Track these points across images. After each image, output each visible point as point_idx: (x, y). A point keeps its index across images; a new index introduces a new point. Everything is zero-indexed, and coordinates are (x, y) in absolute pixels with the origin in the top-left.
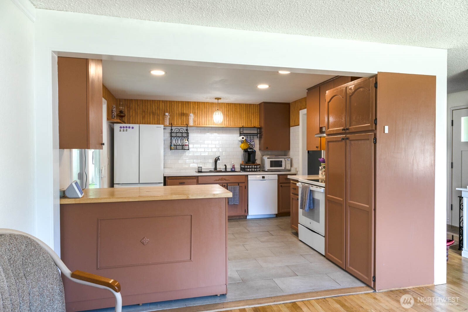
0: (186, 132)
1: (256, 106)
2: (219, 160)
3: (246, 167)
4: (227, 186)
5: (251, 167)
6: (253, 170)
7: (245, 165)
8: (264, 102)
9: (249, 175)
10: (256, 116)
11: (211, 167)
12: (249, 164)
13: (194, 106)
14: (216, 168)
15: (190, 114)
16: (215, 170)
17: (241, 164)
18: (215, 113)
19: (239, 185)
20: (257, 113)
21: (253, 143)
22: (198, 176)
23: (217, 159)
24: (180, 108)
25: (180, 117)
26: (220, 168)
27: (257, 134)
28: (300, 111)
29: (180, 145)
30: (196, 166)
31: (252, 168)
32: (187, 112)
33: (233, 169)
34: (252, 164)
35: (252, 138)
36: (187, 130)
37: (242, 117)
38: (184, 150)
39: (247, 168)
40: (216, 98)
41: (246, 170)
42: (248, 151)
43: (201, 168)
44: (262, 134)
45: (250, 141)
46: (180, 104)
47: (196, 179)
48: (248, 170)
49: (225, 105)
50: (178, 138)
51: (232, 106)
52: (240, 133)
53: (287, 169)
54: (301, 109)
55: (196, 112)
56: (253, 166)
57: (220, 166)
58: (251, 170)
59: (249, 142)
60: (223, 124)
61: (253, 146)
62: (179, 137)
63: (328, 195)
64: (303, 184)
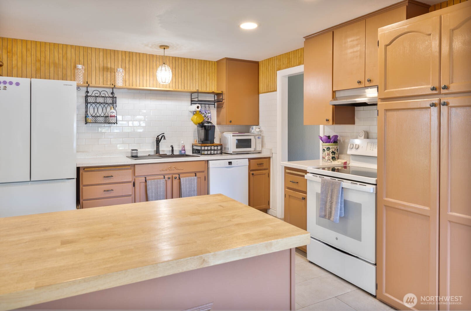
0: (112, 96)
1: (213, 63)
2: (164, 138)
3: (203, 148)
4: (179, 178)
5: (209, 148)
6: (213, 153)
7: (201, 146)
8: (226, 58)
9: (210, 161)
10: (213, 77)
11: (151, 149)
12: (207, 145)
13: (124, 57)
14: (157, 151)
15: (118, 69)
16: (157, 153)
17: (192, 144)
18: (160, 68)
19: (196, 176)
20: (213, 74)
21: (209, 115)
22: (134, 165)
23: (160, 137)
24: (101, 59)
25: (101, 73)
26: (163, 151)
27: (214, 101)
28: (278, 72)
29: (102, 117)
30: (128, 149)
31: (211, 150)
32: (113, 67)
33: (183, 152)
34: (211, 143)
35: (207, 108)
36: (112, 93)
37: (194, 78)
38: (109, 123)
39: (204, 150)
40: (161, 46)
41: (203, 152)
42: (205, 126)
43: (136, 151)
44: (224, 103)
45: (205, 112)
46: (101, 54)
47: (130, 169)
48: (206, 152)
49: (171, 59)
50: (98, 105)
51: (180, 61)
52: (192, 101)
53: (258, 151)
54: (279, 69)
55: (127, 67)
56: (212, 147)
57: (164, 148)
58: (209, 152)
59: (203, 114)
60: (171, 85)
61: (210, 119)
62: (100, 103)
63: (386, 197)
64: (318, 176)
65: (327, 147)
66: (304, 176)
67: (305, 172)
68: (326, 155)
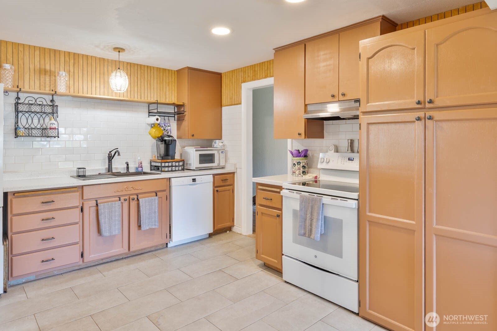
0: (51, 104)
1: (173, 72)
2: (119, 154)
3: (163, 164)
4: (138, 199)
5: (170, 164)
6: (174, 170)
7: (161, 163)
8: (187, 67)
9: (172, 179)
10: (173, 88)
11: (102, 167)
12: (168, 161)
13: (67, 59)
14: (110, 169)
15: (61, 73)
16: (109, 171)
17: (151, 160)
18: (114, 74)
19: (156, 196)
20: (173, 84)
21: (169, 128)
22: (82, 187)
23: (113, 153)
24: (37, 59)
25: (37, 77)
26: (116, 168)
27: (175, 113)
28: (242, 84)
29: (38, 129)
30: (73, 167)
31: (172, 166)
32: (53, 69)
33: (140, 169)
34: (172, 159)
35: (167, 121)
36: (52, 101)
37: (152, 88)
38: (48, 137)
39: (165, 167)
40: (115, 49)
41: (163, 169)
42: (165, 140)
43: (83, 170)
44: (185, 115)
45: (165, 125)
46: (37, 52)
47: (77, 191)
48: (166, 169)
49: (125, 65)
50: (33, 115)
51: (136, 67)
52: (149, 112)
53: (222, 166)
54: (244, 82)
55: (72, 70)
56: (174, 163)
57: (118, 165)
58: (170, 169)
59: (162, 127)
60: (125, 94)
61: (170, 132)
62: (36, 113)
63: (370, 212)
64: (295, 192)
65: (298, 161)
66: (279, 193)
67: (281, 188)
68: (297, 169)
